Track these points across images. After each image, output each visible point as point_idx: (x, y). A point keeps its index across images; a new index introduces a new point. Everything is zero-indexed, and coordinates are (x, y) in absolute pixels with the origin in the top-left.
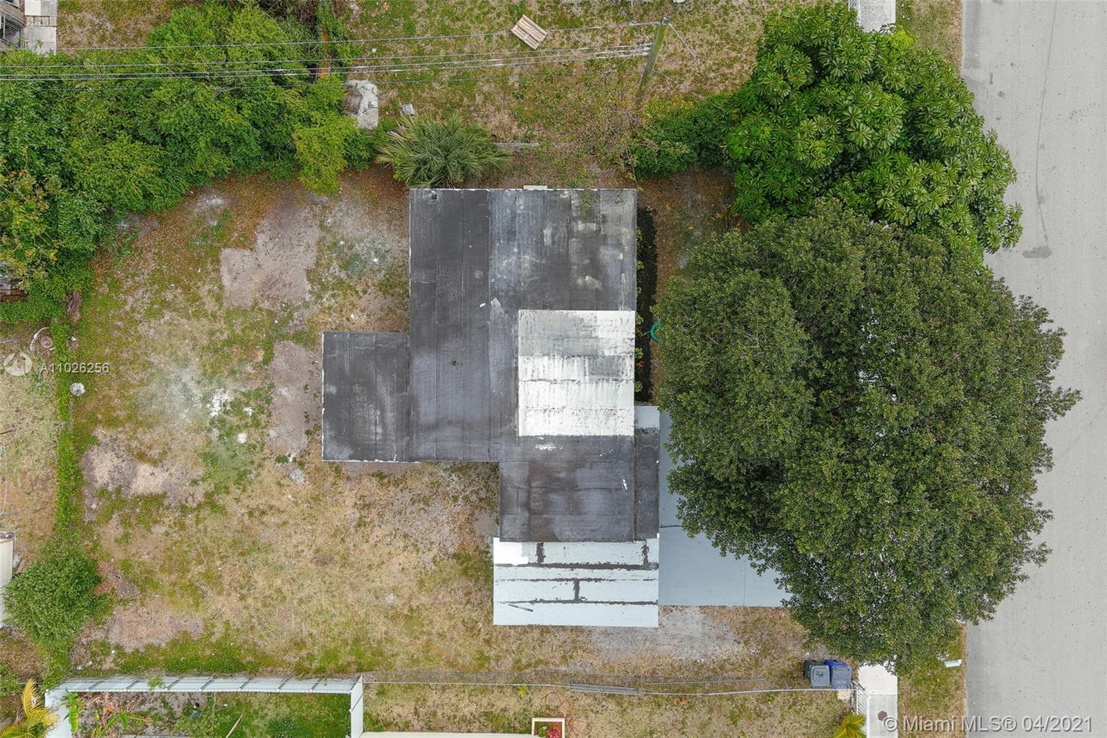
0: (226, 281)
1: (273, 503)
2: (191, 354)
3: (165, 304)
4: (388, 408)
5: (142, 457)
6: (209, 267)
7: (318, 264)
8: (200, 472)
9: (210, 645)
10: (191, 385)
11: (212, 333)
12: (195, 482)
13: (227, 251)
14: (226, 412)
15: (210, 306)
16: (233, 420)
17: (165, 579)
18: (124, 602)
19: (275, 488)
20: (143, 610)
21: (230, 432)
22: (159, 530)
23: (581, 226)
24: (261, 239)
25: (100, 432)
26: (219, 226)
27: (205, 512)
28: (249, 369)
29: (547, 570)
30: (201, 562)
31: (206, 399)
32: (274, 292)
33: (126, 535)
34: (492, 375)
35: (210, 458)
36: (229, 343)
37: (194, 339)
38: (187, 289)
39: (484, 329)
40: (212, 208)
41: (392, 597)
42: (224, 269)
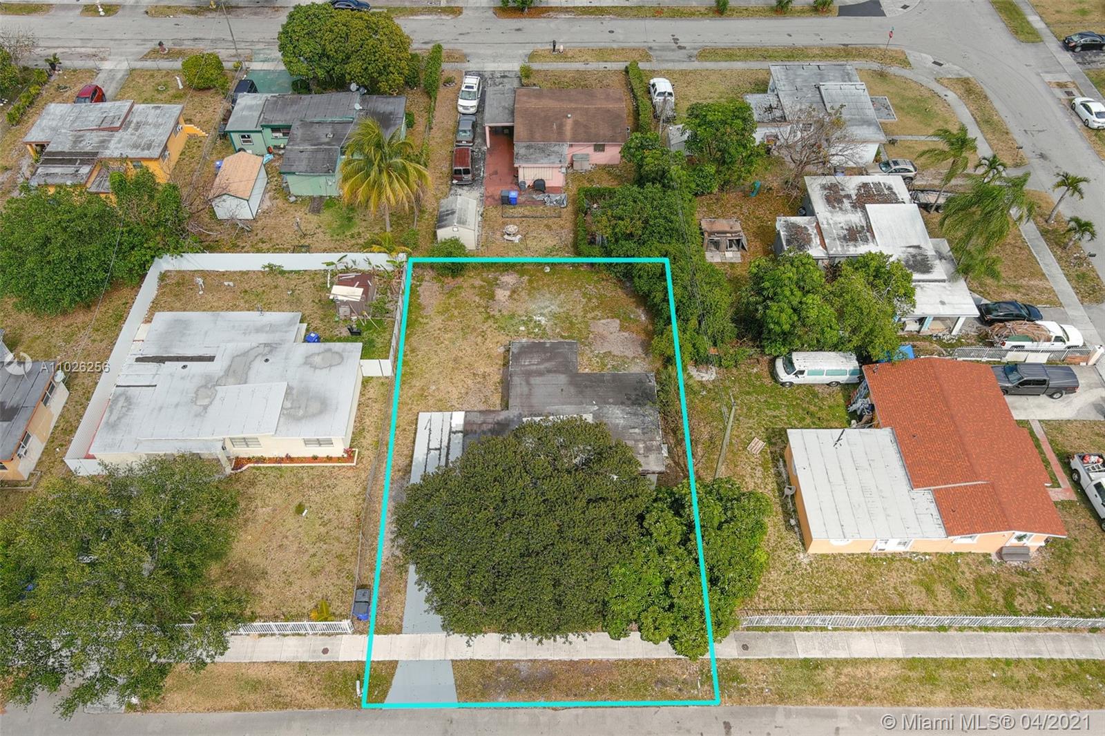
0: (602, 321)
1: (488, 340)
2: (565, 309)
3: (590, 300)
4: (538, 367)
5: (514, 292)
6: (609, 315)
7: (614, 356)
8: (505, 313)
9: (417, 317)
10: (549, 309)
11: (576, 316)
12: (500, 311)
13: (618, 321)
14: (535, 322)
15: (589, 316)
16: (532, 325)
17: (452, 301)
18: (442, 287)
19: (496, 340)
20: (438, 293)
21: (524, 323)
22: (477, 299)
23: (641, 446)
24: (626, 334)
25: (526, 278)
26: (631, 319)
27: (485, 315)
28: (558, 330)
29: (447, 436)
30: (459, 313)
31: (542, 314)
32: (598, 339)
33: (475, 288)
34: (557, 407)
35: (512, 317)
36: (571, 323)
37: (573, 310)
38: (598, 307)
39: (581, 403)
40: (639, 316)
41: (434, 388)
42: (609, 320)
